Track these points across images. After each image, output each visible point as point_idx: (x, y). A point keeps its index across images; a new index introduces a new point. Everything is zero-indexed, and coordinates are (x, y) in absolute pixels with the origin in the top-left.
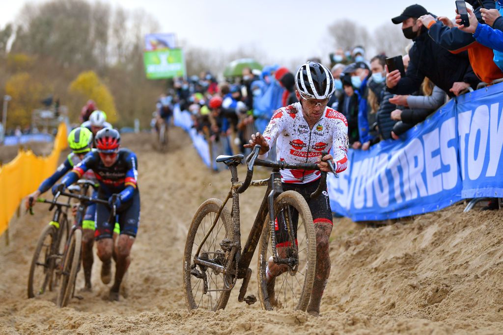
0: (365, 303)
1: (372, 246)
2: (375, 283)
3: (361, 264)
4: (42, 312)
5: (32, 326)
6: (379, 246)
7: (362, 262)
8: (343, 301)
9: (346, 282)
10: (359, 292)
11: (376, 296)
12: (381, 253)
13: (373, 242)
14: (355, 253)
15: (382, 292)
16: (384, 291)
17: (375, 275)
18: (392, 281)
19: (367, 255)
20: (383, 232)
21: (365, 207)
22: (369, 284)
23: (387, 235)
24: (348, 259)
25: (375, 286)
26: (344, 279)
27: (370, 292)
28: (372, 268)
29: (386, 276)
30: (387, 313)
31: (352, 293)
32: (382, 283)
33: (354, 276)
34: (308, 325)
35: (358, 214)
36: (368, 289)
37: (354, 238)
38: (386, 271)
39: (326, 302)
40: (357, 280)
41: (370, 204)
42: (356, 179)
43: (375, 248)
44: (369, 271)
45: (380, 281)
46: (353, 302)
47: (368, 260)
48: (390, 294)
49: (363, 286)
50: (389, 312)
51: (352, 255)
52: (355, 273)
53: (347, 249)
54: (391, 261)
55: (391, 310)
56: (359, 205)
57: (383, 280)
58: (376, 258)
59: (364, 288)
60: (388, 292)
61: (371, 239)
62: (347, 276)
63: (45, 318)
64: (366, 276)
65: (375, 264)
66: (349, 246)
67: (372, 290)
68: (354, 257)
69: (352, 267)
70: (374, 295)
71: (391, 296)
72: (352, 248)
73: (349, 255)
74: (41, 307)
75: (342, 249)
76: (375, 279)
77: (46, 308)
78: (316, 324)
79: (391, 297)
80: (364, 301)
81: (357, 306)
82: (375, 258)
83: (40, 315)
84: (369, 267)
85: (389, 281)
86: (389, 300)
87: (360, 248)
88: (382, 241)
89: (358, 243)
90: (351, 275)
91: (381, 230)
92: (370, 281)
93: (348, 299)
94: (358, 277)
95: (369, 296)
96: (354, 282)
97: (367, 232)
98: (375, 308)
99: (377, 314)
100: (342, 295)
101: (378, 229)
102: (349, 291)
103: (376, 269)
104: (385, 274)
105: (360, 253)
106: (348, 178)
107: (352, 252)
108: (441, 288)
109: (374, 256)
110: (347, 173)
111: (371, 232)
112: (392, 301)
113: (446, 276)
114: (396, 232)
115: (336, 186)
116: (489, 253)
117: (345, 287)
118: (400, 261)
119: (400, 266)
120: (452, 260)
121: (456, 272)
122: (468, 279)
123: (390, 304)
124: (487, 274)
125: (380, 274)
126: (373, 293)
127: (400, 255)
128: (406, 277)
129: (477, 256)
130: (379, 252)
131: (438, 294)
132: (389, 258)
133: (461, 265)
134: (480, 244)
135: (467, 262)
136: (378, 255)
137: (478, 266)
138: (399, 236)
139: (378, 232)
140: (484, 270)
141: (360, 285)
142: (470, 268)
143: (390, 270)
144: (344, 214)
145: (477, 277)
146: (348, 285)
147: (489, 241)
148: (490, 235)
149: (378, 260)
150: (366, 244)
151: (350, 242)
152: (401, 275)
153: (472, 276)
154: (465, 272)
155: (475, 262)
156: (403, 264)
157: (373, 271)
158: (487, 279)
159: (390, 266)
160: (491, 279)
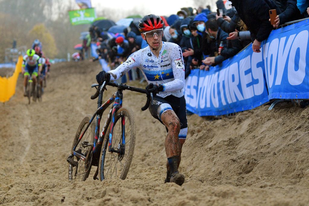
0: (202, 171)
1: (208, 133)
2: (209, 158)
3: (201, 145)
6: (213, 133)
7: (201, 144)
8: (189, 170)
9: (191, 157)
10: (199, 164)
11: (210, 166)
12: (214, 138)
13: (209, 130)
14: (197, 138)
15: (213, 164)
16: (215, 163)
17: (209, 152)
18: (220, 157)
19: (205, 139)
20: (215, 124)
21: (206, 107)
22: (206, 159)
23: (219, 125)
24: (192, 142)
26: (190, 155)
28: (208, 148)
29: (217, 153)
30: (216, 179)
31: (194, 165)
32: (213, 158)
33: (196, 153)
35: (202, 112)
36: (204, 162)
37: (197, 128)
38: (217, 150)
40: (198, 156)
41: (208, 105)
42: (201, 89)
43: (210, 134)
44: (206, 150)
45: (212, 157)
46: (195, 170)
47: (205, 142)
48: (218, 165)
49: (201, 160)
51: (195, 139)
52: (197, 151)
53: (192, 135)
54: (220, 143)
55: (219, 176)
56: (202, 106)
57: (214, 156)
58: (211, 141)
59: (202, 162)
60: (217, 164)
61: (208, 128)
62: (192, 153)
64: (203, 153)
65: (210, 145)
66: (194, 133)
67: (207, 162)
68: (196, 141)
69: (195, 147)
70: (208, 166)
71: (219, 166)
72: (195, 135)
73: (193, 139)
75: (189, 135)
76: (209, 155)
79: (219, 168)
80: (202, 170)
81: (197, 173)
82: (210, 141)
84: (206, 147)
85: (219, 156)
86: (218, 169)
87: (201, 134)
88: (215, 130)
89: (199, 131)
90: (194, 153)
91: (215, 122)
92: (206, 156)
93: (192, 169)
94: (198, 154)
95: (205, 166)
96: (196, 157)
97: (205, 124)
98: (209, 174)
99: (210, 179)
100: (188, 165)
101: (212, 122)
102: (193, 163)
103: (210, 149)
104: (216, 152)
105: (200, 138)
106: (196, 88)
107: (195, 138)
108: (251, 161)
109: (210, 140)
110: (196, 85)
111: (208, 124)
112: (219, 170)
113: (255, 153)
114: (224, 123)
115: (189, 94)
116: (283, 138)
117: (190, 161)
118: (226, 143)
119: (226, 146)
120: (260, 142)
121: (262, 150)
122: (269, 155)
123: (218, 172)
124: (281, 152)
125: (213, 152)
126: (208, 165)
127: (226, 139)
128: (229, 154)
129: (275, 140)
130: (213, 137)
131: (250, 165)
132: (219, 142)
133: (265, 146)
134: (278, 131)
135: (269, 144)
136: (212, 139)
137: (276, 146)
138: (226, 126)
139: (213, 124)
140: (279, 149)
141: (200, 160)
142: (271, 147)
143: (219, 149)
144: (193, 112)
145: (275, 154)
146: (192, 159)
147: (284, 130)
148: (285, 125)
149: (212, 142)
150: (205, 132)
151: (194, 130)
152: (226, 152)
153: (272, 153)
154: (268, 151)
155: (274, 144)
156: (228, 145)
157: (208, 150)
158: (281, 155)
159: (219, 147)
160: (283, 155)
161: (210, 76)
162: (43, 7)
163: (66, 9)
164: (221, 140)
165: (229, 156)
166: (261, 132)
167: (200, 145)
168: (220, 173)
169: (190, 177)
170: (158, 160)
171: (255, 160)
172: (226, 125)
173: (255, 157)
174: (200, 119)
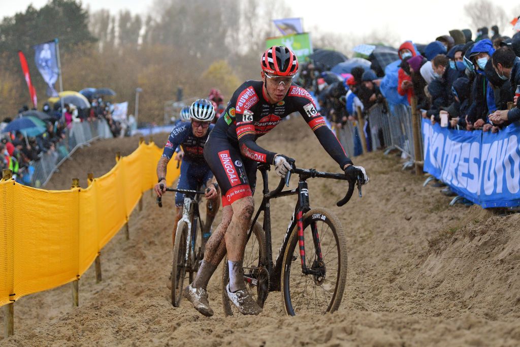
0: (489, 299)
1: (498, 235)
2: (500, 277)
3: (487, 255)
4: (149, 311)
5: (132, 328)
6: (506, 235)
7: (487, 253)
8: (467, 296)
9: (471, 276)
10: (484, 286)
11: (502, 290)
12: (508, 243)
13: (500, 231)
14: (480, 244)
15: (508, 286)
16: (510, 285)
17: (500, 267)
18: (518, 274)
19: (494, 246)
20: (510, 220)
21: (494, 193)
22: (495, 277)
23: (515, 223)
24: (472, 250)
25: (500, 279)
26: (469, 272)
27: (494, 286)
28: (498, 260)
29: (513, 268)
30: (512, 310)
31: (476, 288)
32: (508, 276)
33: (478, 269)
34: (414, 330)
35: (487, 201)
36: (492, 283)
37: (479, 228)
38: (513, 263)
39: (449, 298)
40: (482, 273)
41: (499, 189)
42: (485, 162)
43: (502, 238)
44: (495, 263)
45: (506, 274)
46: (477, 297)
47: (494, 251)
48: (516, 288)
49: (487, 280)
50: (514, 308)
51: (477, 246)
52: (480, 265)
53: (471, 240)
54: (517, 252)
55: (517, 306)
56: (489, 192)
57: (509, 273)
58: (503, 249)
59: (489, 282)
60: (514, 287)
61: (498, 228)
62: (471, 269)
63: (151, 318)
64: (491, 268)
65: (501, 256)
66: (474, 236)
67: (497, 284)
68: (478, 248)
69: (477, 258)
70: (499, 289)
71: (517, 290)
72: (477, 238)
73: (474, 246)
74: (149, 307)
75: (467, 239)
76: (501, 272)
77: (154, 308)
78: (424, 328)
79: (517, 292)
80: (488, 296)
81: (481, 302)
82: (501, 249)
83: (147, 315)
84: (495, 259)
85: (516, 274)
86: (515, 295)
87: (486, 238)
88: (510, 230)
89: (483, 233)
90: (475, 268)
91: (508, 217)
92: (495, 274)
93: (472, 294)
94: (482, 270)
95: (494, 290)
96: (479, 275)
97: (493, 220)
98: (500, 304)
99: (502, 311)
100: (466, 289)
101: (505, 218)
102: (473, 285)
103: (502, 261)
104: (511, 266)
105: (485, 243)
106: (477, 161)
107: (477, 243)
109: (501, 246)
110: (478, 157)
111: (497, 220)
115: (466, 171)
117: (469, 281)
123: (515, 300)
125: (506, 266)
130: (505, 242)
132: (516, 249)
136: (505, 245)
139: (505, 220)
141: (485, 279)
143: (516, 261)
144: (473, 201)
146: (473, 279)
149: (505, 251)
150: (493, 233)
151: (475, 232)
157: (499, 263)
159: (517, 258)
161: (501, 142)
162: (224, 32)
163: (263, 35)
167: (485, 256)
169: (470, 309)
170: (416, 281)
174: (484, 213)
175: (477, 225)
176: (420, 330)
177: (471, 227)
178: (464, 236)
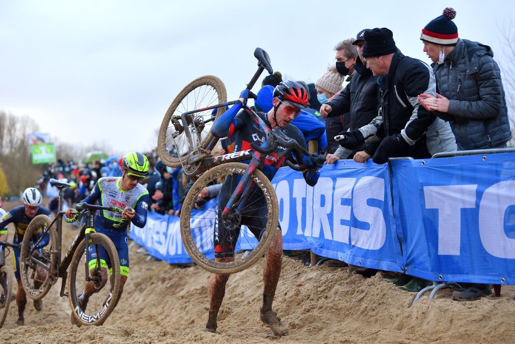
0: (174, 320)
1: (180, 281)
6: (185, 281)
8: (159, 318)
9: (162, 306)
10: (170, 313)
11: (182, 315)
12: (186, 286)
13: (181, 278)
14: (168, 286)
15: (186, 312)
17: (181, 301)
19: (177, 287)
20: (187, 272)
21: (176, 254)
22: (177, 307)
23: (190, 273)
24: (163, 290)
25: (181, 308)
26: (160, 304)
27: (177, 313)
28: (180, 296)
29: (189, 301)
30: (189, 327)
31: (165, 313)
32: (186, 307)
33: (167, 301)
34: (134, 336)
35: (171, 259)
36: (176, 311)
37: (168, 275)
38: (189, 298)
39: (148, 319)
40: (169, 304)
41: (180, 252)
43: (182, 282)
44: (178, 298)
45: (184, 305)
46: (166, 319)
47: (177, 291)
48: (191, 314)
49: (173, 308)
50: (190, 326)
51: (166, 287)
52: (168, 299)
53: (163, 283)
55: (192, 325)
56: (172, 252)
57: (187, 304)
58: (183, 289)
59: (174, 310)
61: (180, 276)
62: (163, 301)
65: (181, 294)
66: (164, 281)
67: (179, 311)
68: (167, 288)
69: (166, 295)
72: (166, 282)
73: (164, 287)
75: (160, 283)
76: (181, 303)
78: (139, 336)
79: (192, 316)
80: (173, 318)
81: (169, 322)
84: (178, 295)
85: (191, 305)
86: (190, 318)
87: (172, 282)
88: (187, 278)
89: (170, 279)
90: (165, 301)
91: (186, 270)
92: (177, 305)
93: (163, 317)
94: (170, 302)
95: (177, 315)
96: (167, 305)
98: (181, 323)
99: (182, 327)
100: (159, 314)
101: (184, 270)
102: (164, 312)
103: (182, 297)
104: (188, 300)
105: (171, 286)
106: (165, 234)
107: (166, 285)
108: (225, 310)
109: (181, 288)
110: (165, 231)
111: (179, 271)
112: (192, 319)
113: (229, 302)
114: (196, 271)
115: (157, 240)
116: (257, 287)
117: (161, 309)
118: (198, 292)
119: (199, 295)
120: (233, 291)
121: (236, 299)
122: (243, 304)
123: (191, 321)
124: (256, 301)
125: (185, 300)
126: (180, 313)
127: (198, 287)
128: (202, 303)
129: (250, 288)
130: (184, 285)
131: (223, 314)
132: (191, 290)
133: (239, 294)
134: (252, 281)
135: (243, 293)
136: (184, 287)
137: (250, 295)
138: (198, 275)
139: (185, 271)
140: (254, 297)
141: (171, 308)
142: (245, 296)
143: (191, 297)
144: (162, 259)
145: (249, 303)
146: (163, 308)
147: (258, 279)
148: (259, 274)
149: (184, 290)
150: (176, 279)
151: (165, 278)
152: (199, 301)
153: (246, 302)
154: (242, 299)
155: (248, 293)
156: (200, 294)
157: (180, 298)
158: (255, 304)
159: (192, 295)
160: (258, 304)
163: (19, 142)
164: (193, 288)
165: (202, 304)
166: (235, 280)
167: (172, 293)
168: (193, 322)
169: (162, 326)
170: (126, 308)
171: (229, 309)
172: (198, 273)
173: (229, 306)
174: (168, 267)
175: (166, 274)
176: (137, 337)
177: (162, 275)
178: (158, 281)
